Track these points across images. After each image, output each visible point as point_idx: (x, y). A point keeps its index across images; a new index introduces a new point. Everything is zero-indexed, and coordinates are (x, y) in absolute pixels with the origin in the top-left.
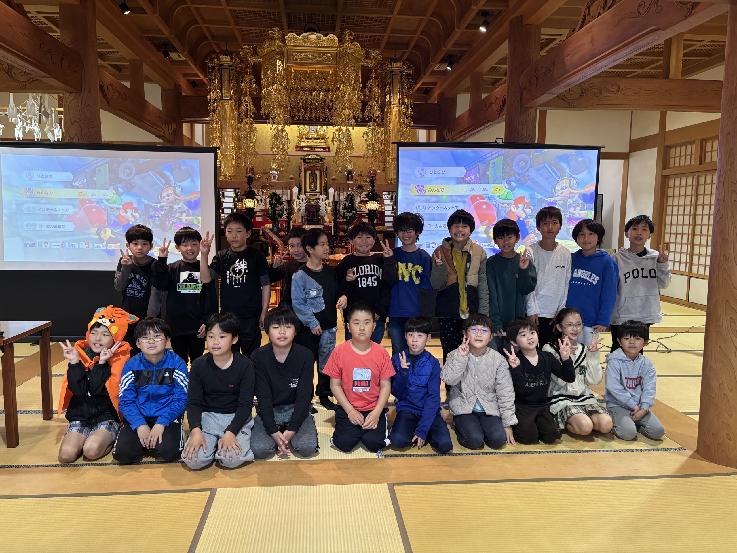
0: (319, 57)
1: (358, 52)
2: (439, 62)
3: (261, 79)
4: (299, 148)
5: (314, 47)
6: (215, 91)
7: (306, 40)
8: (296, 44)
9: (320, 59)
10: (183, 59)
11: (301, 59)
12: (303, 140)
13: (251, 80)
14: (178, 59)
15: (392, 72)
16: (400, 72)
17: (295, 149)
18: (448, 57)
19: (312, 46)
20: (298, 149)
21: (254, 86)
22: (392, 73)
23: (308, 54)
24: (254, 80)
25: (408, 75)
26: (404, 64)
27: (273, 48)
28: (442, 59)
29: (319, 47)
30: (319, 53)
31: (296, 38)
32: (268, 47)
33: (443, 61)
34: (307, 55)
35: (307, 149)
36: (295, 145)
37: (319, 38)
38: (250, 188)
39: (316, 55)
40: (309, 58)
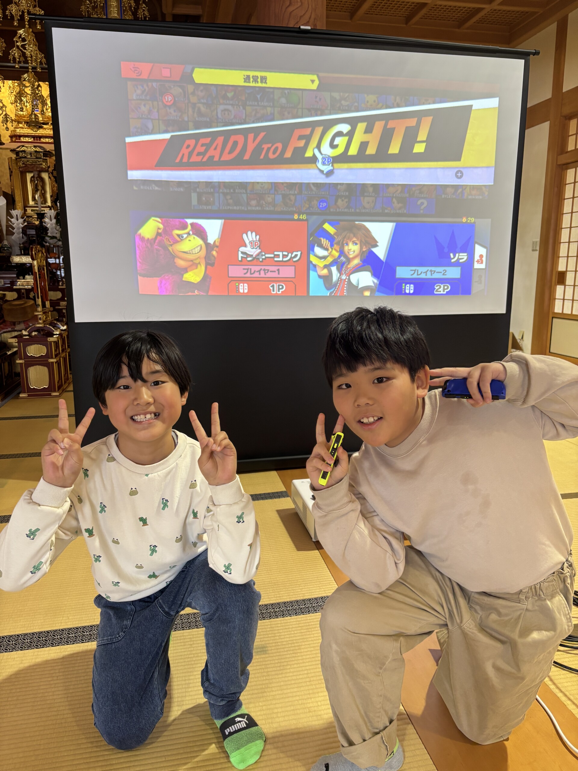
12: (21, 125)
17: (9, 140)
20: (14, 139)
35: (27, 139)
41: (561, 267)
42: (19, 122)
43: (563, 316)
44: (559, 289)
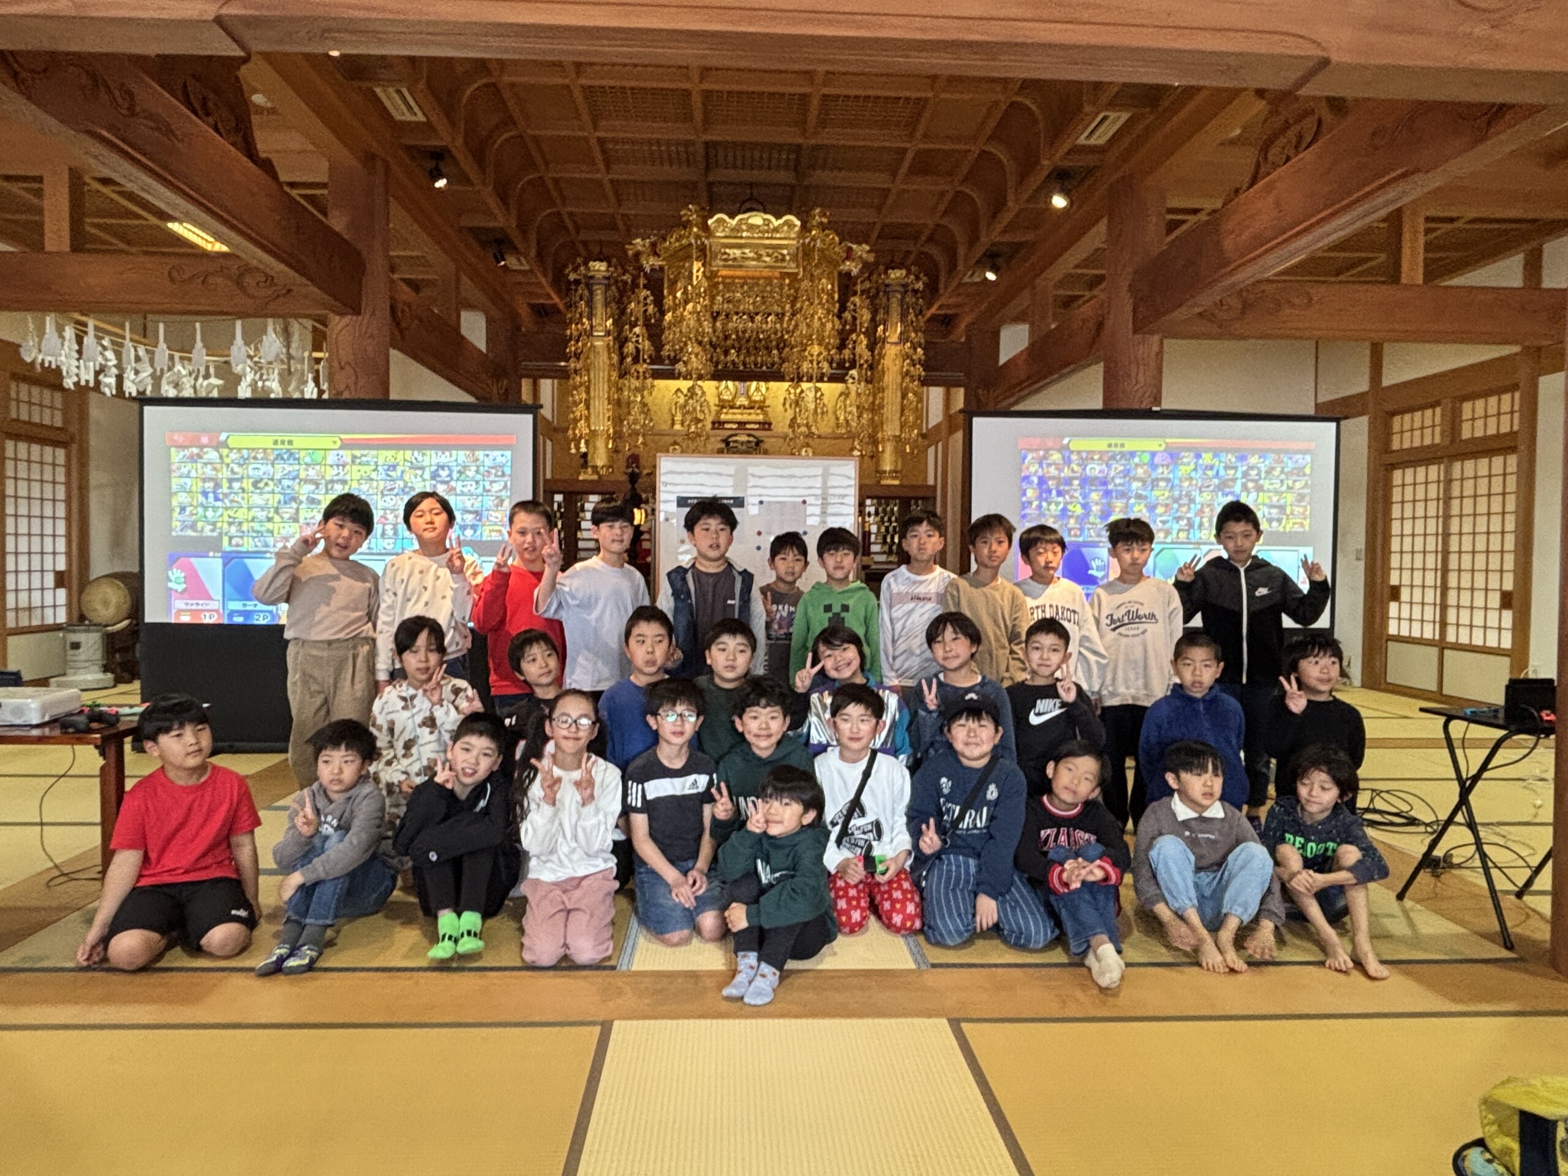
0: (767, 256)
1: (834, 247)
2: (974, 266)
3: (663, 297)
5: (758, 238)
6: (579, 321)
7: (744, 226)
8: (727, 234)
9: (767, 259)
10: (527, 267)
11: (735, 259)
12: (725, 410)
13: (645, 299)
14: (521, 269)
15: (887, 286)
16: (902, 285)
17: (711, 426)
18: (990, 256)
19: (754, 237)
20: (717, 426)
21: (651, 309)
22: (888, 289)
23: (747, 251)
24: (651, 298)
25: (915, 291)
26: (909, 272)
27: (686, 242)
28: (978, 262)
29: (767, 238)
30: (767, 248)
31: (727, 222)
32: (678, 241)
33: (980, 264)
34: (745, 253)
35: (731, 426)
36: (711, 419)
37: (767, 222)
39: (762, 252)
40: (749, 258)
41: (1394, 580)
42: (723, 407)
43: (1398, 639)
44: (1393, 607)
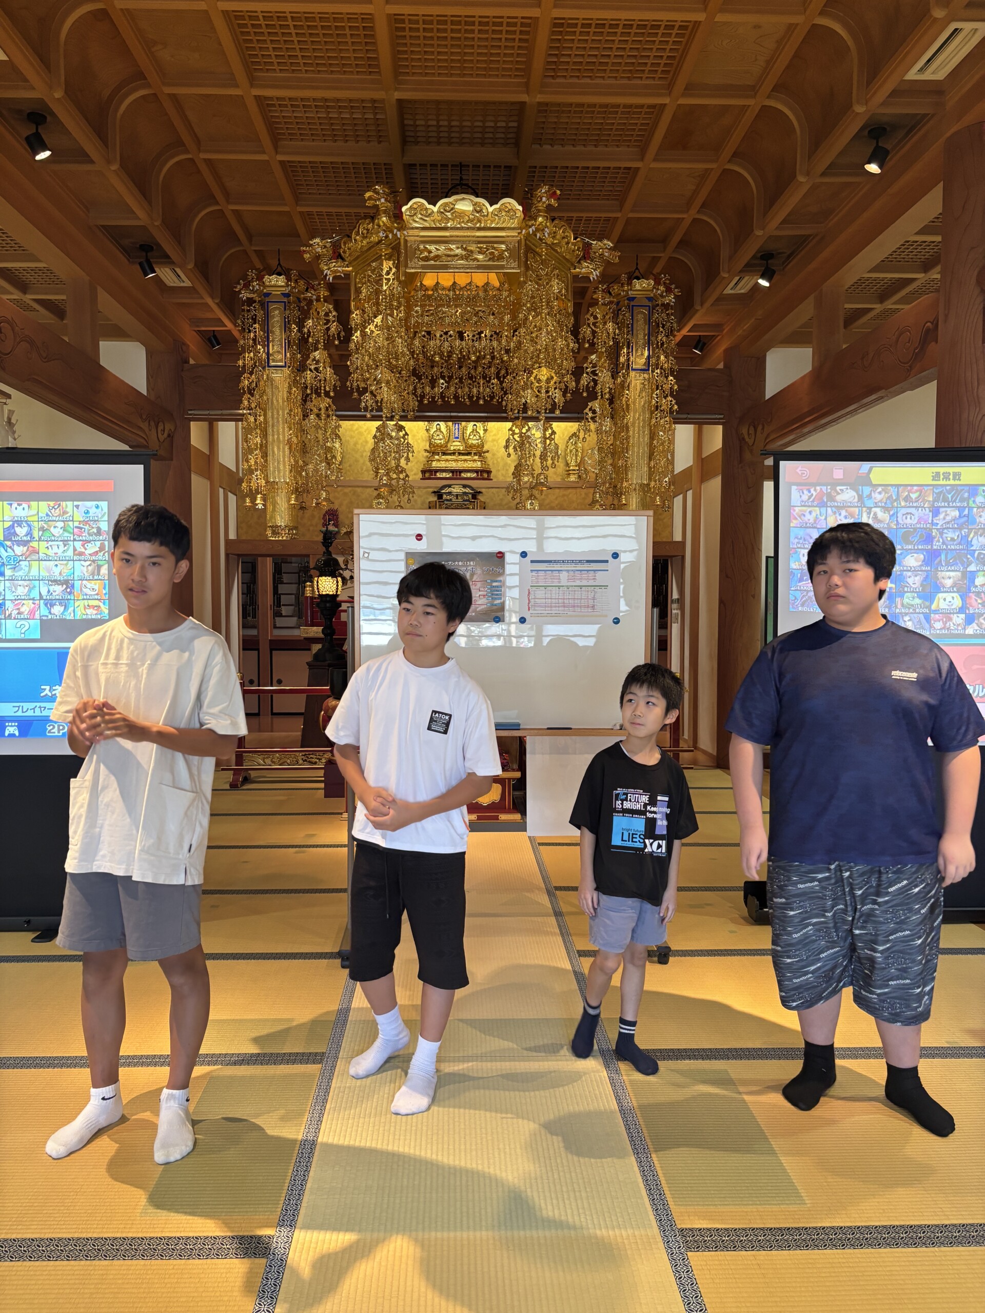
0: (479, 253)
1: (568, 243)
2: (741, 271)
3: (350, 312)
4: (429, 473)
5: (468, 229)
6: (253, 349)
7: (448, 214)
8: (427, 225)
9: (480, 257)
10: (187, 283)
11: (437, 257)
12: (436, 457)
13: (327, 314)
14: (178, 284)
15: (633, 299)
16: (650, 299)
17: (420, 475)
18: (762, 257)
19: (462, 229)
20: (427, 475)
21: (334, 327)
22: (632, 303)
23: (453, 247)
24: (334, 313)
25: (666, 306)
26: (657, 282)
27: (374, 239)
28: (748, 265)
29: (480, 229)
30: (480, 242)
31: (426, 209)
32: (364, 237)
33: (749, 268)
34: (451, 249)
35: (444, 475)
36: (421, 467)
37: (478, 210)
38: (329, 553)
39: (472, 247)
40: (457, 255)
